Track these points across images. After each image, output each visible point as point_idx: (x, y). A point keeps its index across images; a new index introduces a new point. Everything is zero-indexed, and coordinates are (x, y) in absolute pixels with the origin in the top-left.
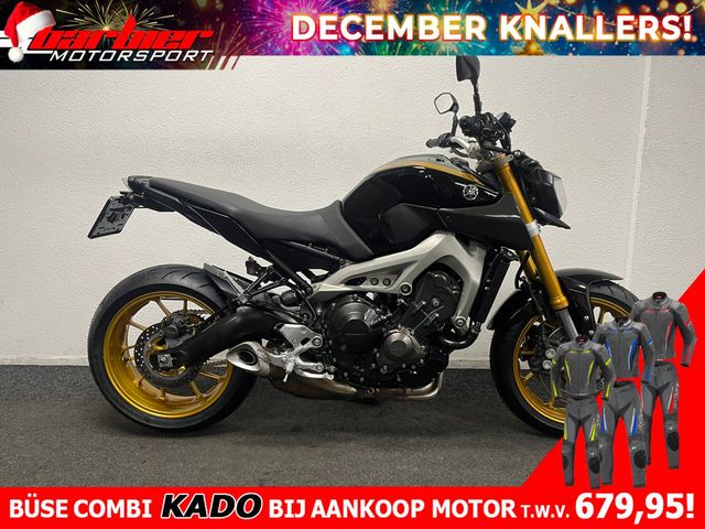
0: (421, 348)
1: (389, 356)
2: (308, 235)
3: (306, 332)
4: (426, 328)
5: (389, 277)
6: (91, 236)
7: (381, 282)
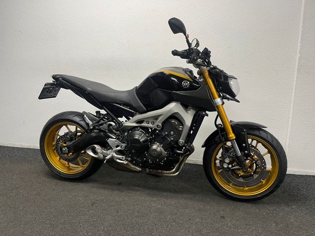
0: (165, 153)
1: (151, 155)
2: (121, 101)
3: (118, 142)
4: (168, 144)
5: (154, 121)
6: (40, 98)
7: (150, 123)
